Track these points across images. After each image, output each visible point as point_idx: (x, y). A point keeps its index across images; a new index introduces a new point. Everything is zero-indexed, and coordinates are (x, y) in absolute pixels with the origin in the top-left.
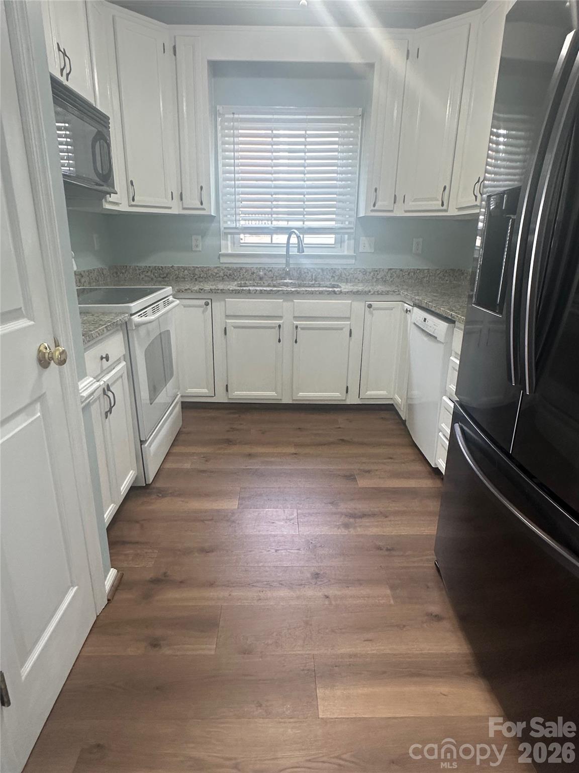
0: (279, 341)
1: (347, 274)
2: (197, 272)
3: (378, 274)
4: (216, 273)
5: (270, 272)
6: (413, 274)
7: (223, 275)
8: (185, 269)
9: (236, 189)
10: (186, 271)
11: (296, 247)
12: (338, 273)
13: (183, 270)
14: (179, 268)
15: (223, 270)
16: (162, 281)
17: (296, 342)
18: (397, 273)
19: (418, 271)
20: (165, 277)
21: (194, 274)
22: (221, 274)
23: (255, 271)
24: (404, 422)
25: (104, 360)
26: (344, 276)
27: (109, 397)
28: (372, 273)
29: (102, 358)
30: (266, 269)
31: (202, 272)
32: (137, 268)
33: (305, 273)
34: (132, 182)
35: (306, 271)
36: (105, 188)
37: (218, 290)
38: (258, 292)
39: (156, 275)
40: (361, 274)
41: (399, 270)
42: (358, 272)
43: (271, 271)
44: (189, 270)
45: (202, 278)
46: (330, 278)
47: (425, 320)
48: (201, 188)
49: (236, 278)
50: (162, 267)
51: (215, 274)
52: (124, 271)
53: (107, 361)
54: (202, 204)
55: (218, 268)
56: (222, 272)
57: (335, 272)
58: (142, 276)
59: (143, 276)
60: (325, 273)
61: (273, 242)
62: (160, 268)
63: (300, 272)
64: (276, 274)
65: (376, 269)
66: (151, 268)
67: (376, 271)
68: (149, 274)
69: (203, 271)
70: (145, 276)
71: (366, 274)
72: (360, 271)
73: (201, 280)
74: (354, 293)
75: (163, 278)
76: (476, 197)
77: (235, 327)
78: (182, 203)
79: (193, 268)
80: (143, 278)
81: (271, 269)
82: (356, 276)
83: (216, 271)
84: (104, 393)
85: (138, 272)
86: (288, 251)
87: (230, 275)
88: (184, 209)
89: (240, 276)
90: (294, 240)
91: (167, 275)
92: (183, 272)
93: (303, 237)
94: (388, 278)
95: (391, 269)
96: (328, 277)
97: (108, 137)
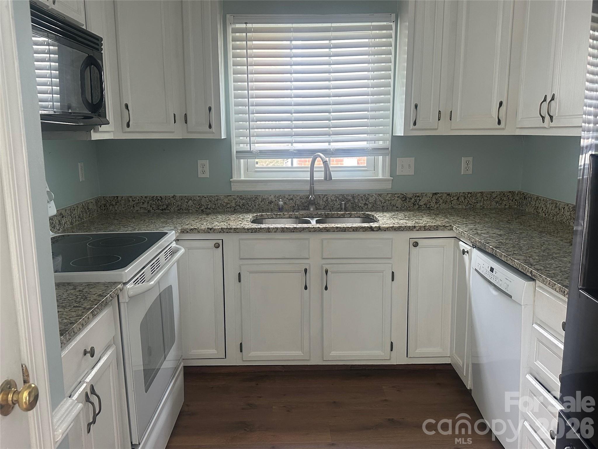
0: (306, 288)
1: (383, 201)
2: (203, 202)
3: (420, 200)
4: (227, 204)
5: (291, 201)
6: (463, 198)
7: (234, 205)
8: (189, 199)
9: (250, 107)
10: (190, 201)
11: (322, 171)
12: (371, 200)
13: (186, 201)
14: (182, 198)
15: (235, 199)
16: (162, 213)
17: (326, 288)
18: (444, 198)
19: (469, 195)
20: (165, 209)
21: (201, 205)
22: (233, 205)
23: (274, 200)
24: (468, 392)
25: (88, 355)
26: (379, 203)
27: (92, 404)
28: (413, 199)
29: (85, 353)
30: (287, 197)
31: (209, 203)
32: (130, 199)
33: (332, 200)
34: (127, 106)
35: (333, 198)
36: (95, 119)
37: (231, 229)
38: (279, 230)
39: (154, 206)
40: (400, 201)
41: (446, 195)
42: (397, 198)
43: (292, 199)
44: (194, 200)
45: (209, 209)
46: (363, 205)
47: (492, 270)
48: (210, 109)
49: (250, 208)
50: (161, 197)
51: (225, 204)
52: (114, 203)
53: (92, 356)
54: (210, 127)
55: (229, 197)
56: (233, 201)
57: (368, 199)
58: (136, 208)
59: (138, 208)
60: (357, 201)
61: (294, 166)
62: (158, 198)
63: (327, 200)
64: (298, 203)
65: (417, 195)
66: (148, 199)
67: (418, 196)
68: (145, 205)
69: (210, 201)
70: (141, 208)
71: (405, 200)
72: (398, 197)
73: (208, 211)
74: (395, 229)
75: (162, 210)
76: (543, 118)
77: (251, 272)
78: (187, 128)
79: (198, 198)
80: (137, 211)
81: (291, 197)
82: (393, 203)
83: (226, 201)
84: (87, 399)
85: (132, 203)
86: (312, 176)
87: (243, 205)
88: (188, 132)
89: (255, 205)
90: (318, 163)
91: (167, 206)
92: (187, 202)
93: (329, 160)
94: (432, 204)
95: (436, 194)
96: (360, 205)
97: (100, 62)
